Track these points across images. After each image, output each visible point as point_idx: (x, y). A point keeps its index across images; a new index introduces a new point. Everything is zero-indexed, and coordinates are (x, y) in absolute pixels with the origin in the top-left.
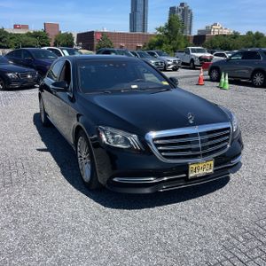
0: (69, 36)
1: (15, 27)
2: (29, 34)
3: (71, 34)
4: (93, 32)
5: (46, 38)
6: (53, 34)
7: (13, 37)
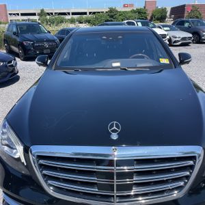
0: (164, 10)
1: (124, 6)
2: (133, 11)
3: (165, 8)
4: (184, 6)
5: (145, 13)
6: (151, 9)
7: (121, 14)
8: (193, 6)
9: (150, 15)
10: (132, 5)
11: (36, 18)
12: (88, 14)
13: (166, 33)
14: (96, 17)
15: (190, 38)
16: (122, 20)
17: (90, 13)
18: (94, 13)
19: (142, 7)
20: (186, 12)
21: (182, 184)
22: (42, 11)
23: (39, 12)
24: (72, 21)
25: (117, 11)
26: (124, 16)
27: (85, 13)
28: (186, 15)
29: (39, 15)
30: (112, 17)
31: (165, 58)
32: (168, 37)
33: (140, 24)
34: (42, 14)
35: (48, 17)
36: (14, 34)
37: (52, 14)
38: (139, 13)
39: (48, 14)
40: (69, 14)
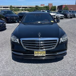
1: (41, 5)
2: (44, 7)
3: (56, 6)
4: (62, 5)
5: (49, 8)
7: (40, 8)
8: (65, 5)
9: (50, 8)
10: (44, 5)
11: (9, 9)
12: (28, 7)
13: (55, 15)
14: (31, 9)
15: (63, 16)
16: (41, 10)
17: (29, 7)
18: (30, 7)
19: (48, 6)
20: (63, 8)
21: (54, 46)
22: (11, 6)
23: (10, 6)
24: (22, 10)
25: (38, 7)
26: (41, 8)
27: (27, 7)
28: (63, 9)
29: (10, 7)
30: (37, 9)
31: (52, 21)
32: (56, 16)
33: (46, 12)
34: (11, 7)
35: (13, 8)
36: (3, 14)
37: (15, 7)
38: (46, 8)
39: (13, 7)
40: (21, 7)
